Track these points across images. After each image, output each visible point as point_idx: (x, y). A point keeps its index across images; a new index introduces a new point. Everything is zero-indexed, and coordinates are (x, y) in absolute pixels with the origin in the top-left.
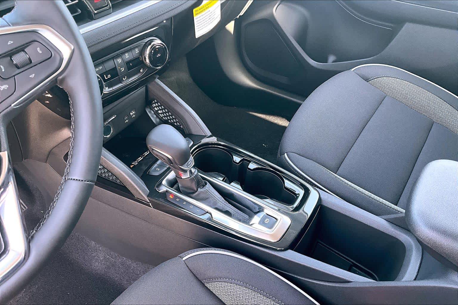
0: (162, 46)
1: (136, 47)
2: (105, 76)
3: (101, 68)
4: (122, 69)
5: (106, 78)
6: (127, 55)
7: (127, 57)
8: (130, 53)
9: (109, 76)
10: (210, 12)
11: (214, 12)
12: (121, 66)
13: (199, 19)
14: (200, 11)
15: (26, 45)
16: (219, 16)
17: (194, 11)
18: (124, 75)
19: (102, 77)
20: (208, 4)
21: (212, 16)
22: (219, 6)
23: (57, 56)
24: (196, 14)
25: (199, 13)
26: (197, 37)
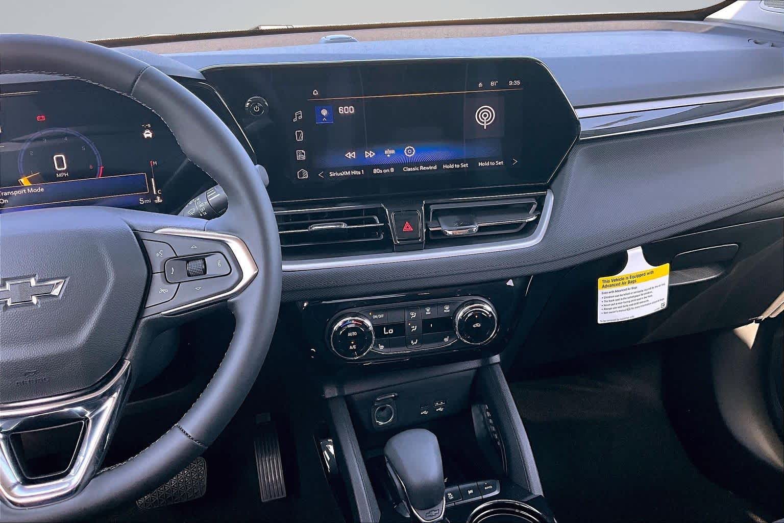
0: (488, 313)
1: (447, 304)
2: (385, 328)
3: (381, 316)
4: (413, 327)
5: (385, 333)
6: (428, 310)
7: (427, 313)
8: (435, 309)
9: (391, 331)
10: (636, 290)
11: (648, 292)
12: (414, 322)
13: (608, 295)
14: (614, 283)
15: (209, 254)
16: (662, 302)
17: (600, 280)
18: (414, 336)
19: (378, 329)
20: (633, 279)
21: (641, 297)
22: (664, 284)
23: (236, 276)
24: (603, 286)
25: (611, 286)
26: (599, 322)
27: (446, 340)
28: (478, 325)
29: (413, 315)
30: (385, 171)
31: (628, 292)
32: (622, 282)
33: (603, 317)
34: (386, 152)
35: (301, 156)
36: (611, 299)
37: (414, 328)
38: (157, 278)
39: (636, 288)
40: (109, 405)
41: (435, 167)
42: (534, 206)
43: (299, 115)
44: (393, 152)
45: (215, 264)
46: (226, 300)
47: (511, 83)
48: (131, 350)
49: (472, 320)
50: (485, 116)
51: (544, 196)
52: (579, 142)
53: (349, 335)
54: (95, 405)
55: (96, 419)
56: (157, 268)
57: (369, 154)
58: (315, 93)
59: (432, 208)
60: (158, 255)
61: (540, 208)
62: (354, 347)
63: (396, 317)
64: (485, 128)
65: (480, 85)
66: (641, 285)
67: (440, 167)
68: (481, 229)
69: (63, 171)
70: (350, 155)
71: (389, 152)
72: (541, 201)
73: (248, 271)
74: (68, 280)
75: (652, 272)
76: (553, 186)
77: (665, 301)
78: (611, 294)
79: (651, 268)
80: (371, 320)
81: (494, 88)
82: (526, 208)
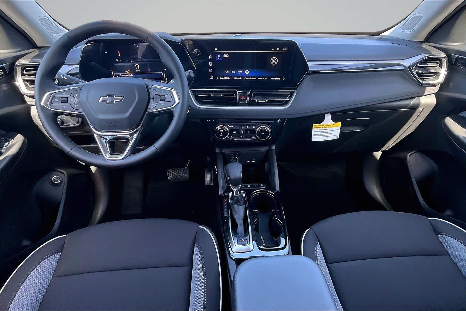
0: (267, 130)
1: (254, 125)
2: (233, 131)
3: (232, 127)
7: (247, 128)
8: (250, 127)
10: (327, 130)
11: (332, 132)
12: (243, 130)
13: (316, 131)
14: (319, 127)
15: (166, 94)
16: (337, 136)
17: (314, 125)
18: (242, 135)
19: (231, 131)
20: (326, 126)
21: (328, 133)
22: (338, 130)
23: (173, 102)
24: (315, 128)
25: (317, 128)
26: (312, 140)
27: (253, 137)
28: (263, 133)
29: (243, 128)
30: (239, 78)
31: (323, 130)
32: (322, 127)
33: (313, 139)
34: (239, 72)
35: (211, 71)
36: (317, 132)
37: (243, 132)
38: (152, 100)
39: (327, 129)
40: (136, 135)
41: (256, 79)
42: (289, 95)
43: (210, 57)
44: (241, 72)
45: (168, 98)
46: (171, 109)
47: (284, 49)
48: (143, 121)
49: (262, 131)
50: (274, 61)
51: (294, 92)
52: (308, 74)
53: (220, 131)
54: (131, 135)
55: (132, 139)
56: (152, 97)
57: (233, 72)
58: (216, 49)
59: (253, 93)
60: (152, 93)
61: (291, 96)
62: (222, 135)
63: (237, 128)
64: (274, 65)
65: (273, 49)
66: (329, 129)
67: (257, 79)
68: (268, 101)
69: (138, 70)
70: (227, 72)
71: (240, 72)
72: (292, 94)
73: (177, 101)
74: (124, 97)
75: (334, 125)
76: (297, 89)
77: (339, 136)
78: (317, 131)
79: (334, 123)
80: (229, 128)
81: (278, 51)
82: (286, 96)
